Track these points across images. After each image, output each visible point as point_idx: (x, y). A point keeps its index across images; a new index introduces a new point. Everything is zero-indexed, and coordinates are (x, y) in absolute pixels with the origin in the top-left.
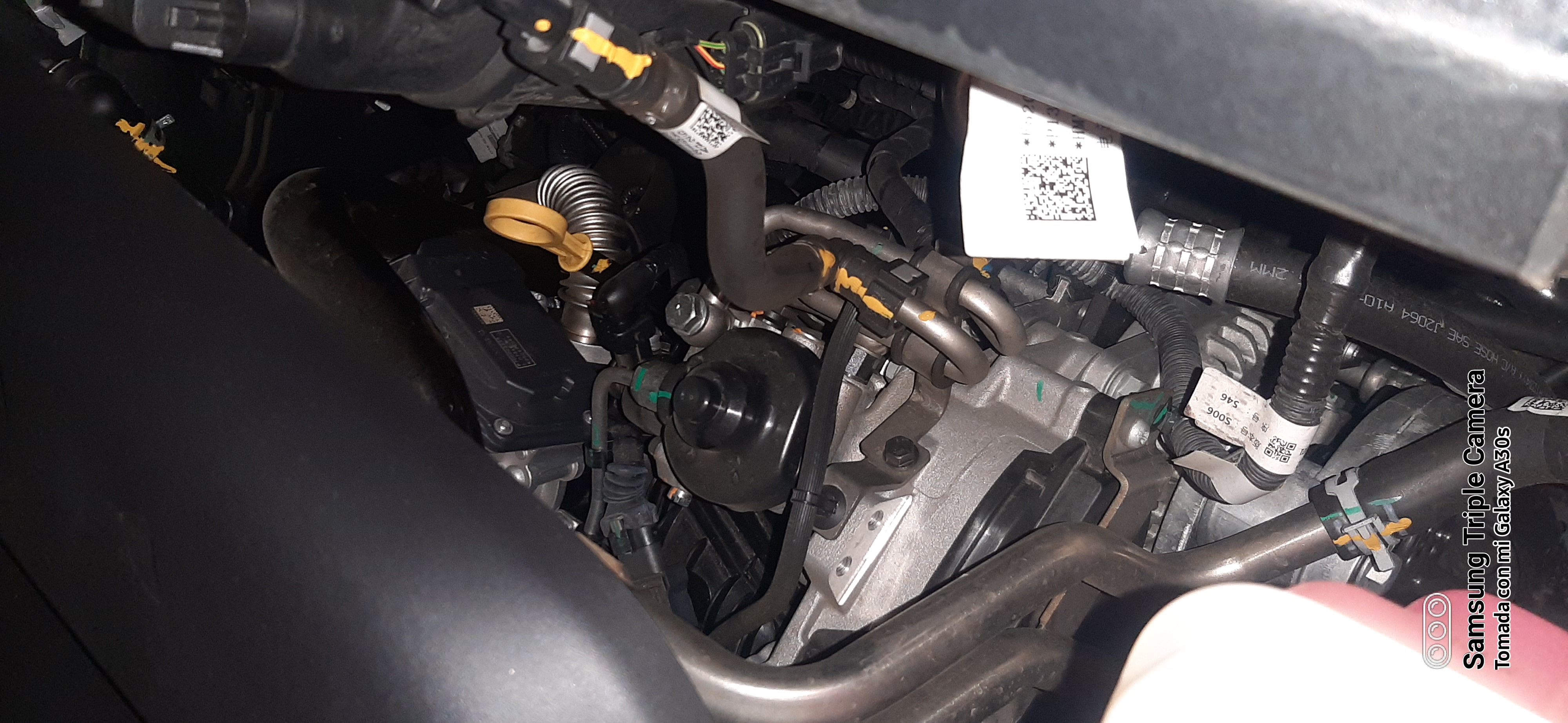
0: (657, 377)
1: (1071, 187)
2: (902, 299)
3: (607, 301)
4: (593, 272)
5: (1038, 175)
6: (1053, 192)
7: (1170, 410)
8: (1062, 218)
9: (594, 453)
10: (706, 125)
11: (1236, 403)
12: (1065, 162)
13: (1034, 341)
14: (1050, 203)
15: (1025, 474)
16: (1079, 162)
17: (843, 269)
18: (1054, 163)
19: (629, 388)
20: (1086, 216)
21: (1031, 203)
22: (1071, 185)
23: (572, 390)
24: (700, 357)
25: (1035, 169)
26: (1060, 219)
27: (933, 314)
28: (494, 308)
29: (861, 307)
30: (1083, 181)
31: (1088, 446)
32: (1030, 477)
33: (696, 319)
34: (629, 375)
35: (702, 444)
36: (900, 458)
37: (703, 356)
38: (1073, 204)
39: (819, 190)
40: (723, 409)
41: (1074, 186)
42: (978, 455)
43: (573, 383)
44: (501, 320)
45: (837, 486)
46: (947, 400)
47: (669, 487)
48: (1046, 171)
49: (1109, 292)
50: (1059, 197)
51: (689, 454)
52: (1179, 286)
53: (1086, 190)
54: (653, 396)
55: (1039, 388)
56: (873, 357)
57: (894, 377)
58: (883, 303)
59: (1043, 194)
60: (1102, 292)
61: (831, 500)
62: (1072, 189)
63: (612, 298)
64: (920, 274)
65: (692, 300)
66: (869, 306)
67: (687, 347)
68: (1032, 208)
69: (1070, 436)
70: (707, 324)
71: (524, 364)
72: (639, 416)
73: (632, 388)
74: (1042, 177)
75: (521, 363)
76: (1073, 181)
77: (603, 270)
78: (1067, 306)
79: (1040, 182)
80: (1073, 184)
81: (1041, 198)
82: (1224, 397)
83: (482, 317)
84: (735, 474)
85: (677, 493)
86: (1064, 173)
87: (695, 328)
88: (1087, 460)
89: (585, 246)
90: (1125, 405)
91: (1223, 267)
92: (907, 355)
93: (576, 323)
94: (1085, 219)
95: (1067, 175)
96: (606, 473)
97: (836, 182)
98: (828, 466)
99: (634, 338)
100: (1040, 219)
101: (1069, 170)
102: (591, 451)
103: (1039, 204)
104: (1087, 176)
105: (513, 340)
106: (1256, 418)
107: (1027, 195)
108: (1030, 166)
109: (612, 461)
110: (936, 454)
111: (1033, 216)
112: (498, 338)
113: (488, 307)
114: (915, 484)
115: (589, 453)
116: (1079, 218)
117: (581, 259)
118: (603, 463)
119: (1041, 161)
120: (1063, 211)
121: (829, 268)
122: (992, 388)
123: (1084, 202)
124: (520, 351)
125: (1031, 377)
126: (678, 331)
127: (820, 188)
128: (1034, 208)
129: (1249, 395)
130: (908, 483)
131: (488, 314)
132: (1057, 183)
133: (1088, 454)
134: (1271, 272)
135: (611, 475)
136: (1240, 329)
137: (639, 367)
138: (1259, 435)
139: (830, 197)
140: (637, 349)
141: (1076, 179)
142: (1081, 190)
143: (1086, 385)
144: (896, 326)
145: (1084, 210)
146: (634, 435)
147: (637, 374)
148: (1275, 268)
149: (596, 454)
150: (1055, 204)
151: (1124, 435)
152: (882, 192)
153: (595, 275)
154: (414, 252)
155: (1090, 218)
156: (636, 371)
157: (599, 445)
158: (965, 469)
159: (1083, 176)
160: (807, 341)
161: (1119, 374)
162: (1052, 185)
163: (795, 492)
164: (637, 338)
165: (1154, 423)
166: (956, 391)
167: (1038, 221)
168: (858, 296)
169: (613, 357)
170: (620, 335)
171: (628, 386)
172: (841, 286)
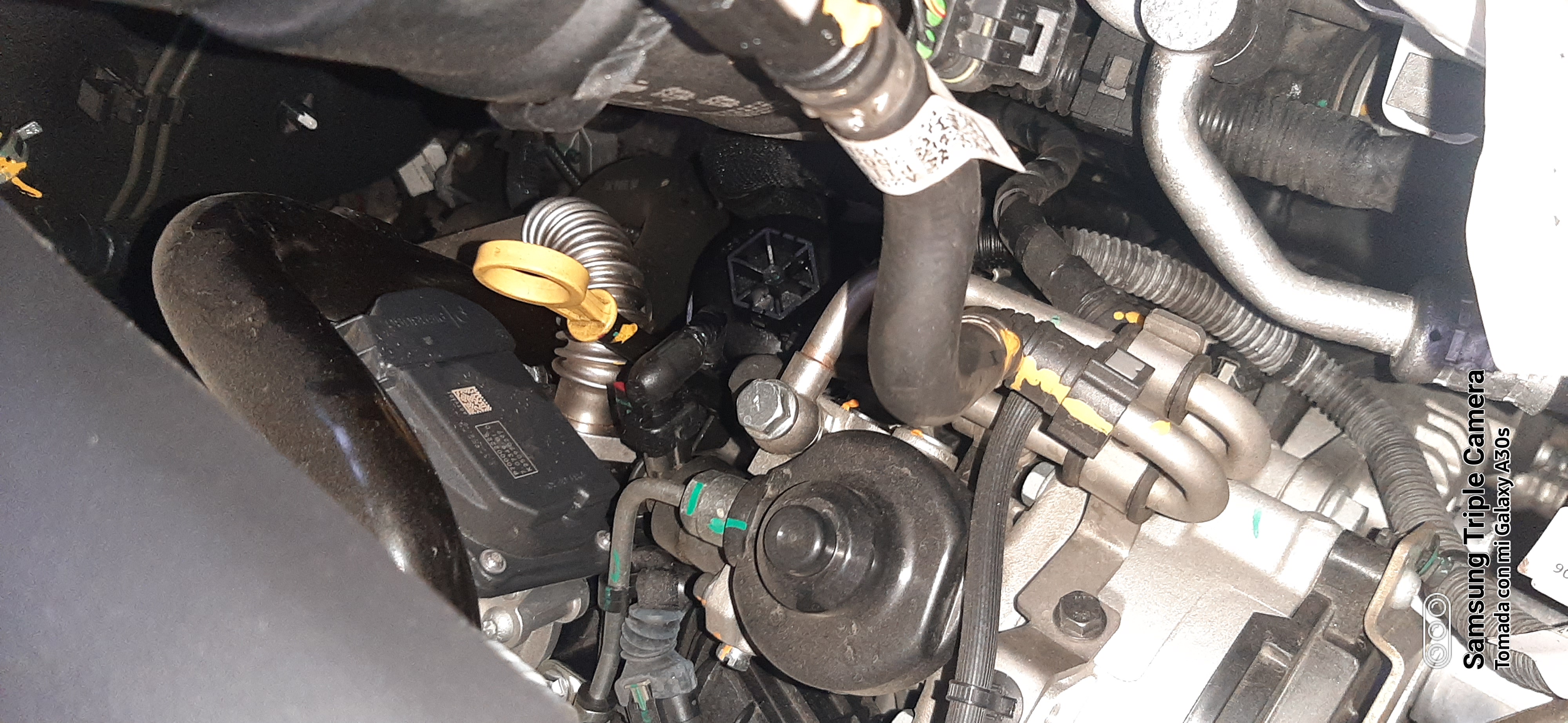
0: (721, 496)
2: (1126, 405)
3: (638, 385)
4: (613, 341)
9: (612, 592)
15: (1260, 648)
17: (1031, 358)
19: (677, 509)
23: (585, 506)
24: (787, 471)
27: (1167, 426)
28: (478, 390)
31: (1335, 604)
32: (1266, 652)
34: (678, 491)
36: (1082, 625)
37: (791, 470)
42: (1185, 616)
43: (587, 495)
44: (489, 408)
45: (1010, 673)
46: (1135, 540)
47: (720, 644)
49: (1293, 382)
54: (718, 525)
58: (1097, 410)
63: (648, 381)
64: (1143, 366)
65: (777, 390)
66: (1070, 411)
67: (755, 449)
69: (1306, 592)
71: (522, 472)
72: (676, 540)
75: (519, 469)
77: (627, 338)
83: (464, 405)
85: (728, 652)
88: (1336, 626)
89: (607, 308)
93: (574, 405)
96: (626, 619)
99: (673, 435)
102: (608, 589)
105: (507, 437)
109: (635, 601)
110: (1128, 615)
112: (487, 435)
113: (471, 390)
114: (1101, 663)
115: (604, 592)
118: (624, 606)
121: (1011, 355)
124: (516, 453)
126: (751, 431)
130: (1092, 661)
131: (472, 400)
133: (1336, 617)
135: (635, 623)
140: (676, 449)
143: (1321, 518)
146: (666, 567)
149: (615, 595)
153: (616, 345)
154: (367, 311)
157: (618, 580)
160: (927, 445)
168: (1053, 398)
169: (640, 457)
170: (655, 431)
171: (675, 507)
172: (1025, 382)
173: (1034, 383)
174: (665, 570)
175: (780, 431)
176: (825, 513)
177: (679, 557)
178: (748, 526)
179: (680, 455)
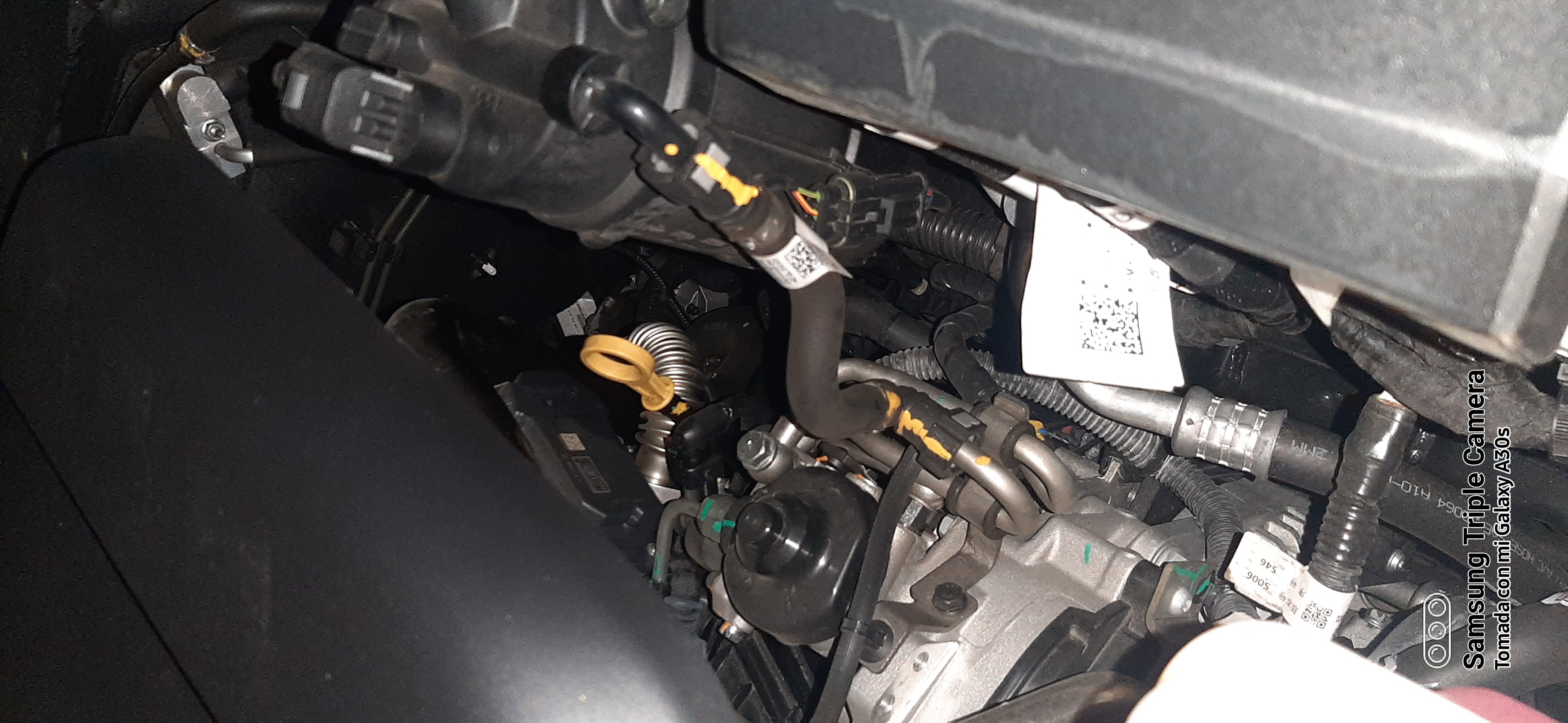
0: (722, 508)
1: (1122, 325)
2: (961, 443)
3: (682, 436)
4: (671, 413)
5: (1093, 311)
6: (1106, 327)
7: (1213, 583)
9: (654, 583)
10: (798, 256)
11: (1275, 568)
12: (1117, 303)
13: (1084, 512)
14: (1103, 336)
15: (1068, 629)
16: (1130, 304)
17: (907, 412)
18: (1107, 302)
19: (695, 519)
20: (1134, 350)
21: (1085, 334)
22: (1122, 324)
23: (640, 520)
24: (765, 491)
25: (1089, 306)
26: (1111, 351)
27: (988, 460)
28: (578, 437)
29: (922, 448)
30: (1133, 320)
31: (1132, 609)
32: (1073, 633)
33: (764, 456)
34: (696, 506)
35: (761, 569)
36: (948, 603)
38: (1124, 340)
39: (887, 357)
40: (783, 539)
41: (1125, 324)
42: (1024, 608)
43: (642, 513)
44: (583, 448)
45: (887, 622)
46: (997, 555)
47: (723, 621)
48: (1100, 309)
49: (1158, 475)
50: (1111, 332)
51: (746, 581)
52: (1224, 459)
53: (1135, 328)
54: (718, 526)
55: (1087, 552)
56: (928, 510)
57: (947, 532)
58: (943, 445)
59: (1096, 328)
60: (1152, 475)
61: (880, 633)
62: (1122, 327)
63: (687, 435)
64: (979, 423)
65: (765, 438)
66: (929, 447)
67: (755, 483)
68: (1085, 339)
69: (1115, 599)
70: (774, 462)
71: (599, 490)
72: (700, 549)
73: (698, 518)
74: (1096, 313)
75: (598, 488)
76: (1124, 320)
77: (681, 412)
78: (1118, 487)
79: (1094, 318)
80: (1124, 322)
81: (1094, 331)
82: (1264, 562)
83: (567, 443)
84: (789, 603)
85: (729, 628)
86: (1116, 312)
87: (762, 464)
88: (1130, 624)
89: (668, 388)
90: (1168, 570)
91: (1266, 443)
92: (962, 505)
93: (648, 464)
94: (1133, 352)
95: (1119, 314)
97: (904, 350)
98: (878, 603)
99: (703, 475)
100: (1093, 348)
101: (1119, 310)
102: (651, 581)
103: (1092, 335)
104: (1137, 317)
105: (593, 468)
106: (1293, 583)
107: (1081, 327)
108: (1085, 303)
109: (669, 594)
110: (984, 605)
111: (1086, 345)
112: (579, 464)
113: (573, 436)
114: (962, 632)
116: (1128, 352)
117: (662, 399)
119: (1096, 300)
120: (1114, 344)
121: (894, 409)
122: (1041, 549)
123: (1133, 339)
124: (597, 478)
125: (1079, 541)
126: (746, 465)
127: (888, 355)
128: (1088, 339)
129: (1289, 562)
130: (954, 629)
131: (573, 442)
132: (1109, 320)
133: (1131, 617)
134: (1312, 451)
136: (1285, 526)
137: (706, 500)
138: (1296, 601)
139: (898, 363)
140: (705, 486)
141: (1126, 318)
142: (1131, 328)
143: (1133, 552)
144: (953, 470)
145: (1133, 345)
146: (693, 570)
147: (704, 506)
148: (1315, 448)
149: (656, 585)
150: (1106, 337)
151: (1165, 601)
152: (947, 358)
153: (673, 417)
154: (512, 380)
155: (1137, 352)
156: (702, 503)
157: (659, 576)
158: (1011, 621)
159: (1134, 317)
160: (868, 486)
161: (1167, 549)
162: (1105, 321)
163: (846, 620)
164: (706, 475)
165: (1197, 593)
166: (1007, 548)
167: (1091, 349)
168: (918, 437)
170: (691, 471)
172: (904, 428)
173: (909, 429)
174: (690, 571)
177: (697, 561)
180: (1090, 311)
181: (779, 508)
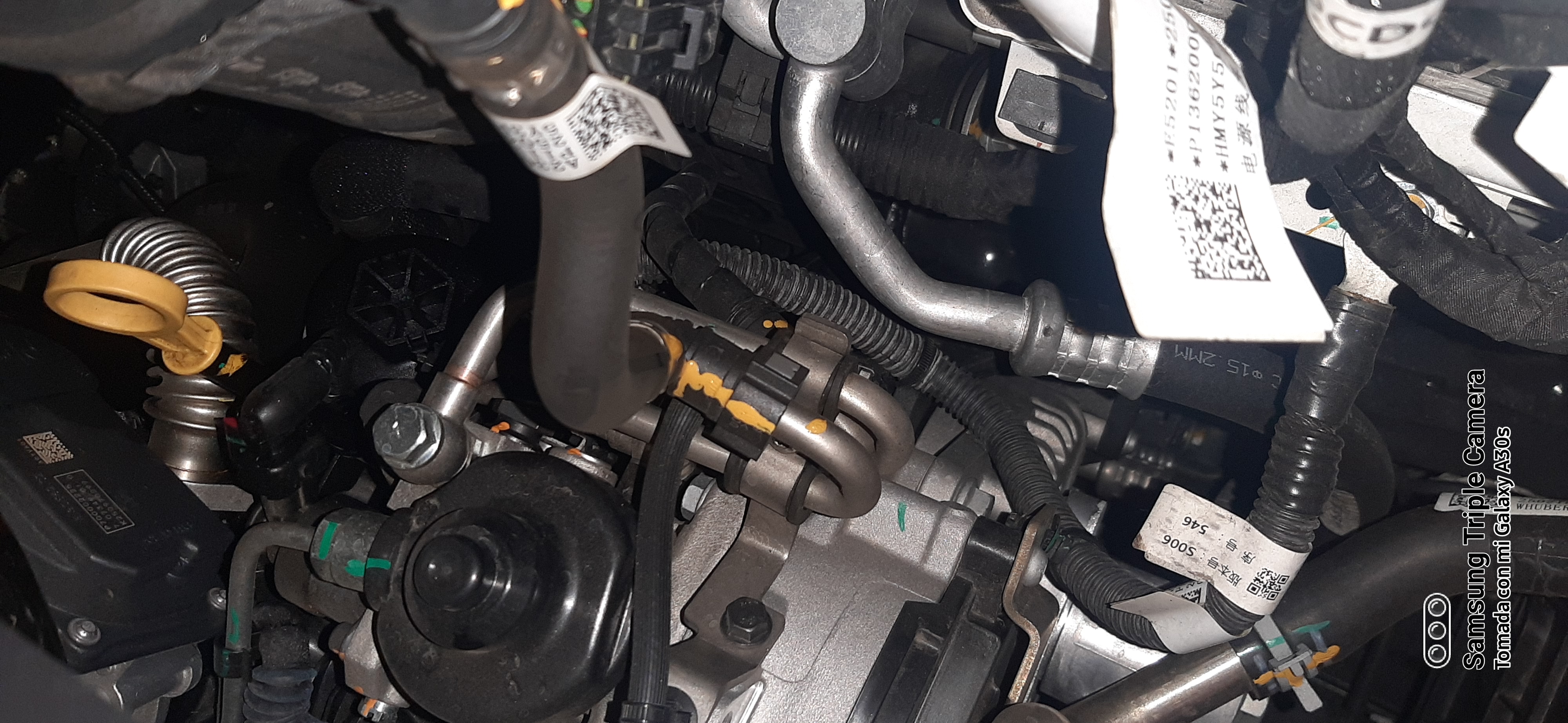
0: (359, 536)
1: (1227, 230)
2: (785, 406)
3: (257, 420)
4: (218, 375)
5: (1189, 208)
6: (1210, 237)
8: (1233, 276)
11: (1204, 528)
12: (1213, 189)
14: (1213, 253)
15: (915, 637)
16: (1228, 190)
17: (694, 362)
18: (1202, 189)
19: (307, 554)
20: (1258, 274)
21: (1192, 251)
22: (1227, 226)
23: (194, 561)
24: (433, 501)
25: (1183, 198)
26: (1231, 278)
27: (824, 424)
28: (56, 435)
29: (720, 416)
30: (1238, 220)
31: (974, 587)
32: (920, 638)
33: (427, 443)
34: (304, 534)
36: (748, 630)
37: (439, 500)
38: (1239, 257)
41: (1232, 228)
42: (844, 614)
43: (197, 549)
44: (70, 455)
46: (794, 541)
47: (362, 697)
48: (1196, 203)
50: (1219, 244)
52: (1085, 377)
53: (1244, 234)
54: (357, 567)
55: (901, 514)
58: (757, 408)
59: (1201, 238)
62: (1230, 232)
63: (264, 415)
64: (799, 366)
65: (419, 413)
66: (732, 412)
68: (1194, 260)
69: (949, 575)
70: (442, 448)
71: (115, 526)
72: (305, 591)
73: (313, 554)
74: (1194, 211)
75: (111, 524)
76: (1228, 220)
77: (235, 370)
79: (1194, 220)
80: (1229, 224)
81: (1201, 243)
82: (1188, 521)
83: (38, 453)
84: (512, 683)
85: (375, 706)
86: (1217, 208)
87: (424, 456)
88: (976, 607)
89: (209, 334)
90: (1032, 534)
91: (1146, 351)
93: (172, 450)
94: (1257, 278)
95: (1220, 210)
96: (250, 684)
99: (297, 474)
100: (1210, 277)
101: (1219, 203)
102: (223, 655)
103: (1201, 254)
104: (1241, 214)
105: (94, 487)
106: (1232, 545)
107: (1183, 238)
108: (1178, 194)
109: (259, 665)
110: (792, 618)
111: (1200, 272)
112: (69, 486)
113: (47, 436)
114: (767, 664)
116: (1251, 277)
118: (246, 670)
119: (1190, 187)
120: (1231, 265)
121: (675, 358)
123: (1248, 253)
124: (106, 505)
126: (395, 462)
128: (1198, 261)
129: (1223, 517)
130: (759, 667)
131: (47, 447)
132: (1212, 222)
133: (977, 598)
135: (260, 686)
137: (324, 521)
138: (1237, 566)
140: (300, 490)
141: (1231, 216)
142: (1240, 234)
145: (1251, 264)
146: (294, 623)
147: (322, 532)
149: (235, 658)
150: (1218, 254)
151: (1024, 567)
153: (221, 379)
155: (1263, 277)
156: (320, 527)
157: (238, 640)
158: (831, 635)
159: (1238, 213)
160: (590, 464)
162: (1208, 224)
164: (302, 473)
166: (806, 525)
167: (1207, 280)
168: (715, 402)
169: (257, 502)
170: (276, 470)
171: (305, 553)
172: (688, 387)
173: (696, 388)
174: (293, 625)
175: (424, 458)
176: (481, 541)
177: (309, 608)
178: (393, 564)
179: (305, 497)
180: (1186, 209)
181: (483, 537)
